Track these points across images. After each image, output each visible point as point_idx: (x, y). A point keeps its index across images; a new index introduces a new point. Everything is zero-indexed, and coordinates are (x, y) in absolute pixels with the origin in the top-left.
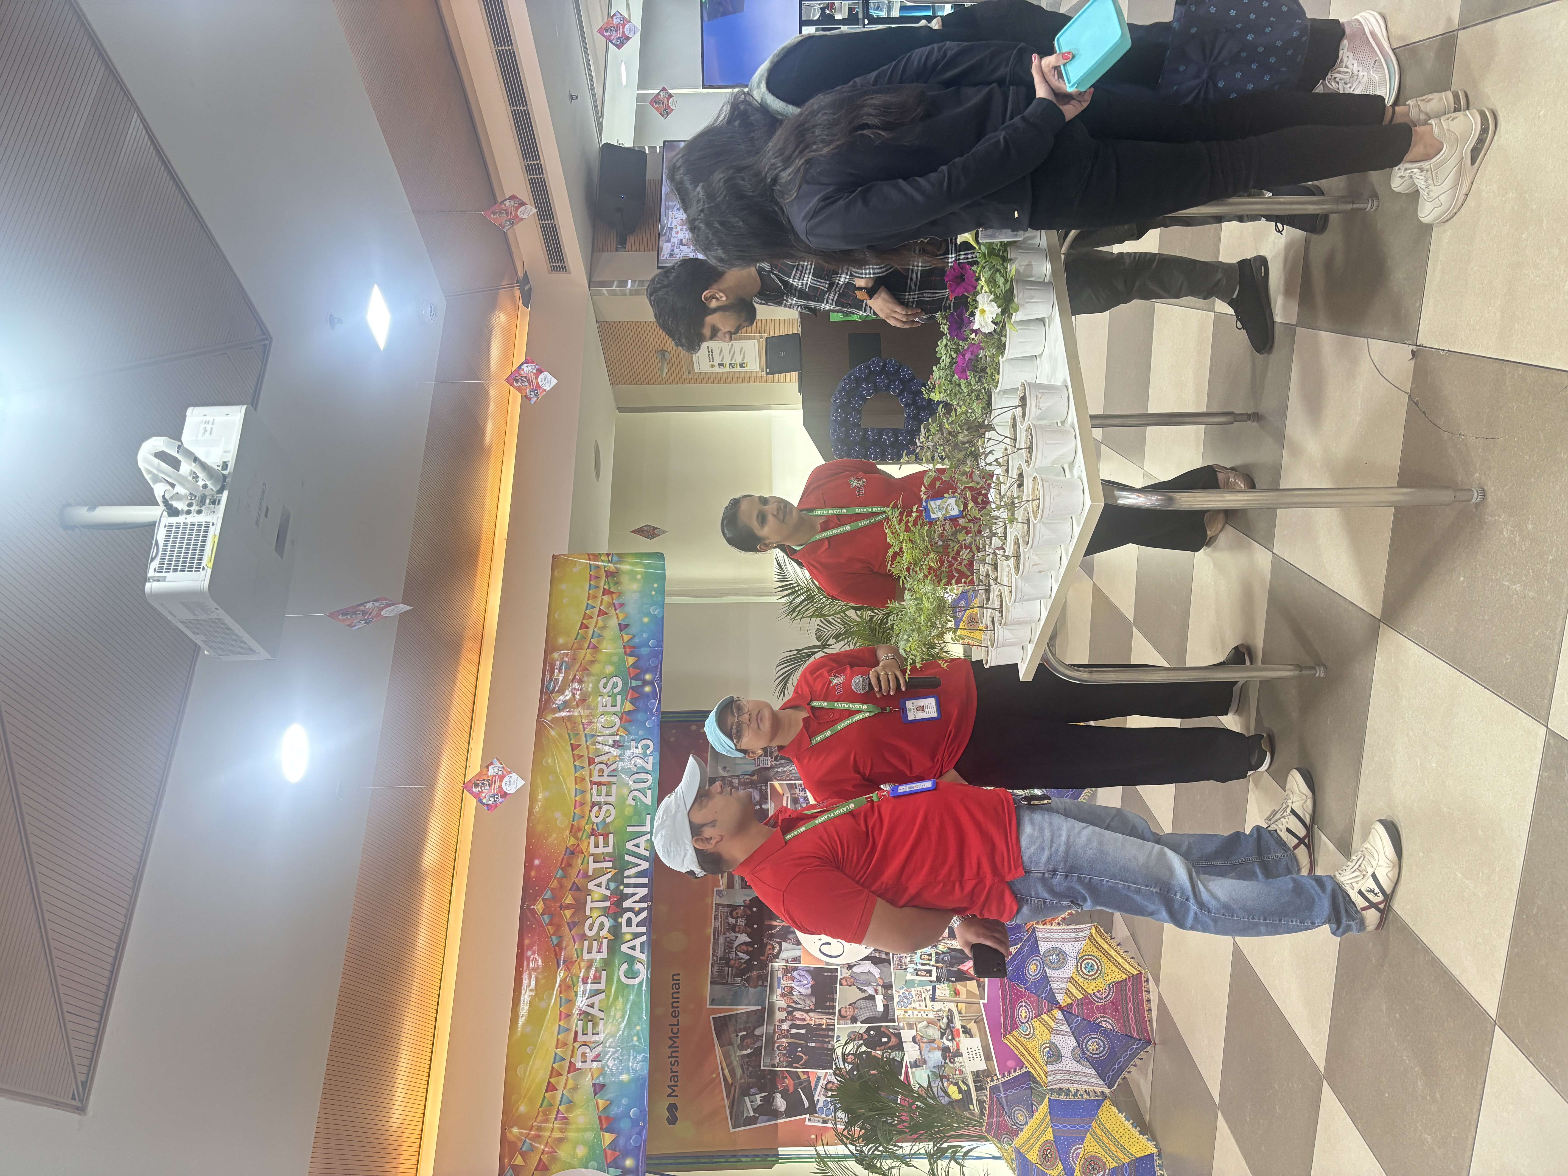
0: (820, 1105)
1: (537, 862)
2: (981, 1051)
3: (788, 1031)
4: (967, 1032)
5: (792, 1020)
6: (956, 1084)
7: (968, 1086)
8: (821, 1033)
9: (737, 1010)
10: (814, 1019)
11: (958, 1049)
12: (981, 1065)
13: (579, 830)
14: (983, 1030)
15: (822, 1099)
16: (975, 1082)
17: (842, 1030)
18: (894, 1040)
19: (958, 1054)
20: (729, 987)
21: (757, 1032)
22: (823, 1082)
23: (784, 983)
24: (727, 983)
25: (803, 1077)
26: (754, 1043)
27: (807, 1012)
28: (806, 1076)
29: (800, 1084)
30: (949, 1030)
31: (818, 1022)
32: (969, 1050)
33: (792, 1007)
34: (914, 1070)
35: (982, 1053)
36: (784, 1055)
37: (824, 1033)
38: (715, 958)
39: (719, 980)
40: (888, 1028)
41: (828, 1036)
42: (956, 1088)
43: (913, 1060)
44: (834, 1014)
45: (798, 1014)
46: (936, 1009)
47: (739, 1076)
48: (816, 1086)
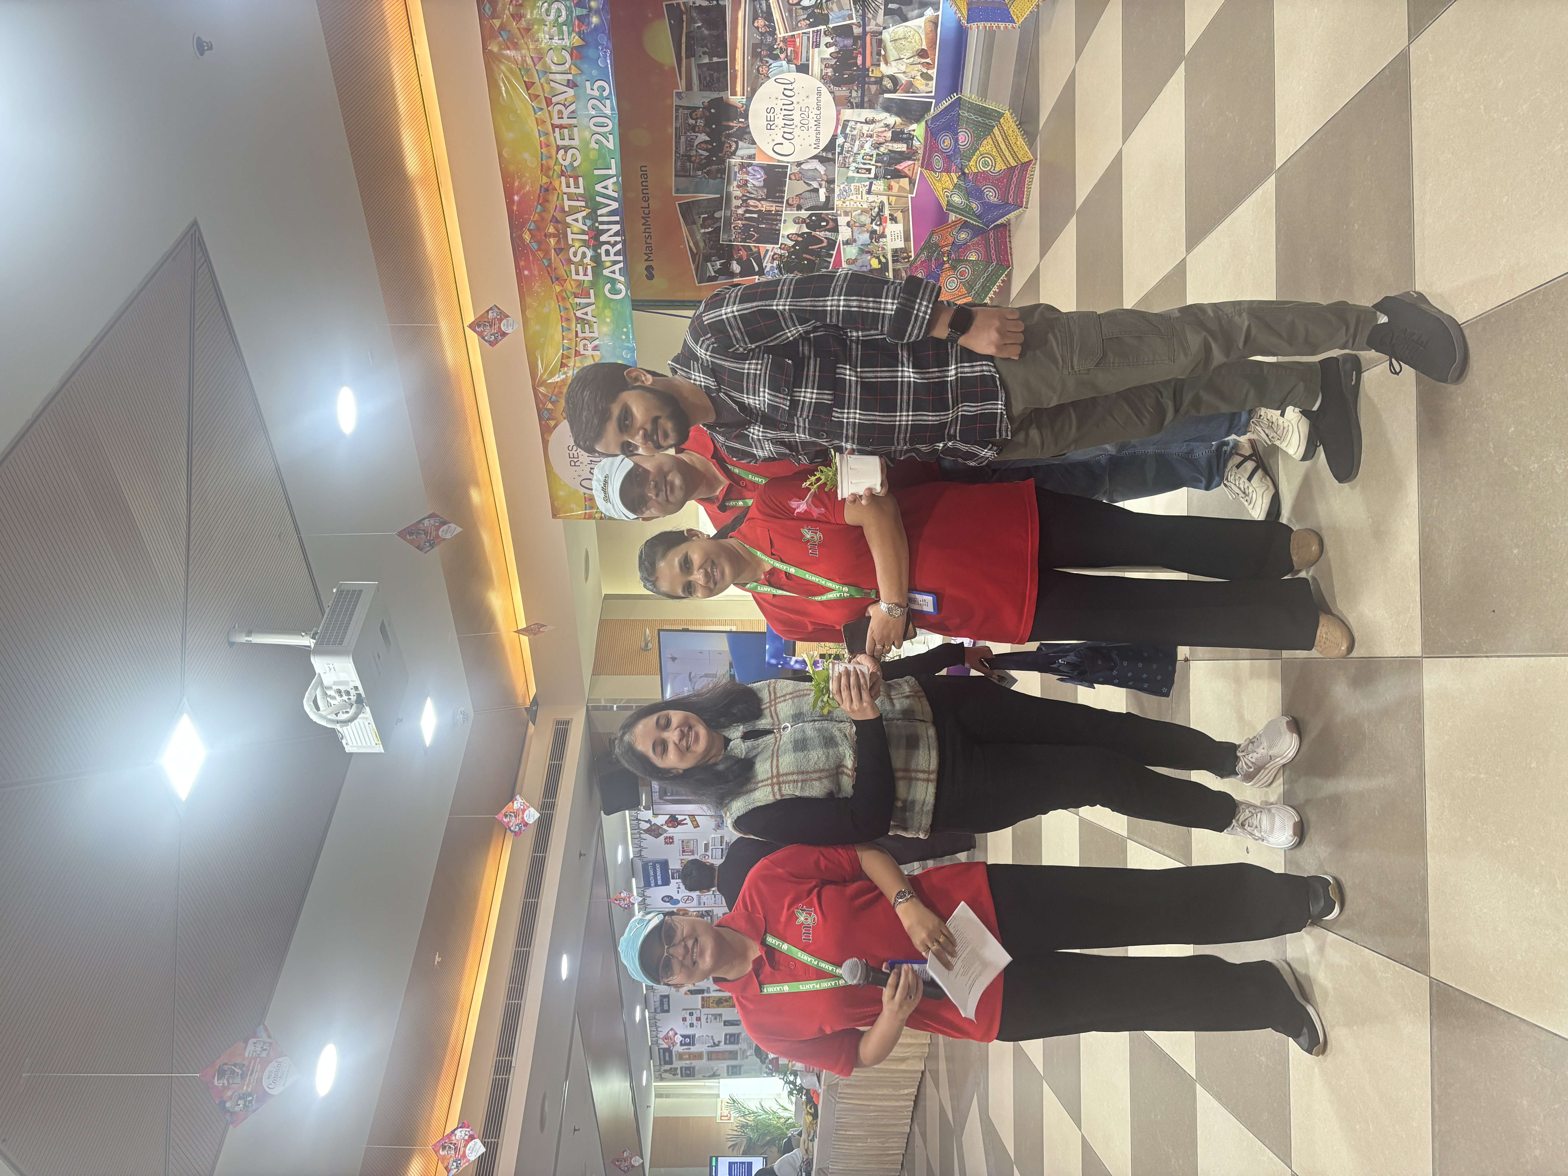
0: (768, 269)
1: (516, 198)
2: (902, 234)
3: (743, 215)
4: (893, 219)
5: (746, 206)
6: (878, 258)
7: (887, 259)
8: (771, 217)
9: (699, 197)
10: (765, 206)
11: (883, 232)
12: (900, 244)
13: (549, 169)
14: (907, 218)
15: (769, 265)
16: (893, 256)
17: (788, 214)
18: (831, 224)
19: (883, 236)
20: (692, 178)
21: (717, 215)
22: (770, 254)
23: (739, 176)
24: (689, 176)
25: (754, 250)
26: (714, 224)
27: (759, 200)
28: (756, 249)
29: (753, 254)
30: (879, 217)
31: (768, 208)
32: (893, 233)
33: (746, 196)
34: (845, 246)
35: (902, 236)
36: (739, 233)
37: (774, 218)
38: (678, 155)
39: (682, 173)
40: (827, 214)
41: (777, 220)
42: (877, 260)
43: (845, 239)
44: (783, 203)
45: (751, 202)
46: (870, 201)
47: (702, 248)
48: (765, 256)
